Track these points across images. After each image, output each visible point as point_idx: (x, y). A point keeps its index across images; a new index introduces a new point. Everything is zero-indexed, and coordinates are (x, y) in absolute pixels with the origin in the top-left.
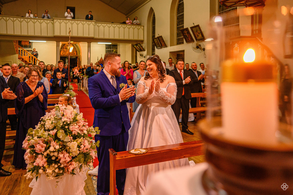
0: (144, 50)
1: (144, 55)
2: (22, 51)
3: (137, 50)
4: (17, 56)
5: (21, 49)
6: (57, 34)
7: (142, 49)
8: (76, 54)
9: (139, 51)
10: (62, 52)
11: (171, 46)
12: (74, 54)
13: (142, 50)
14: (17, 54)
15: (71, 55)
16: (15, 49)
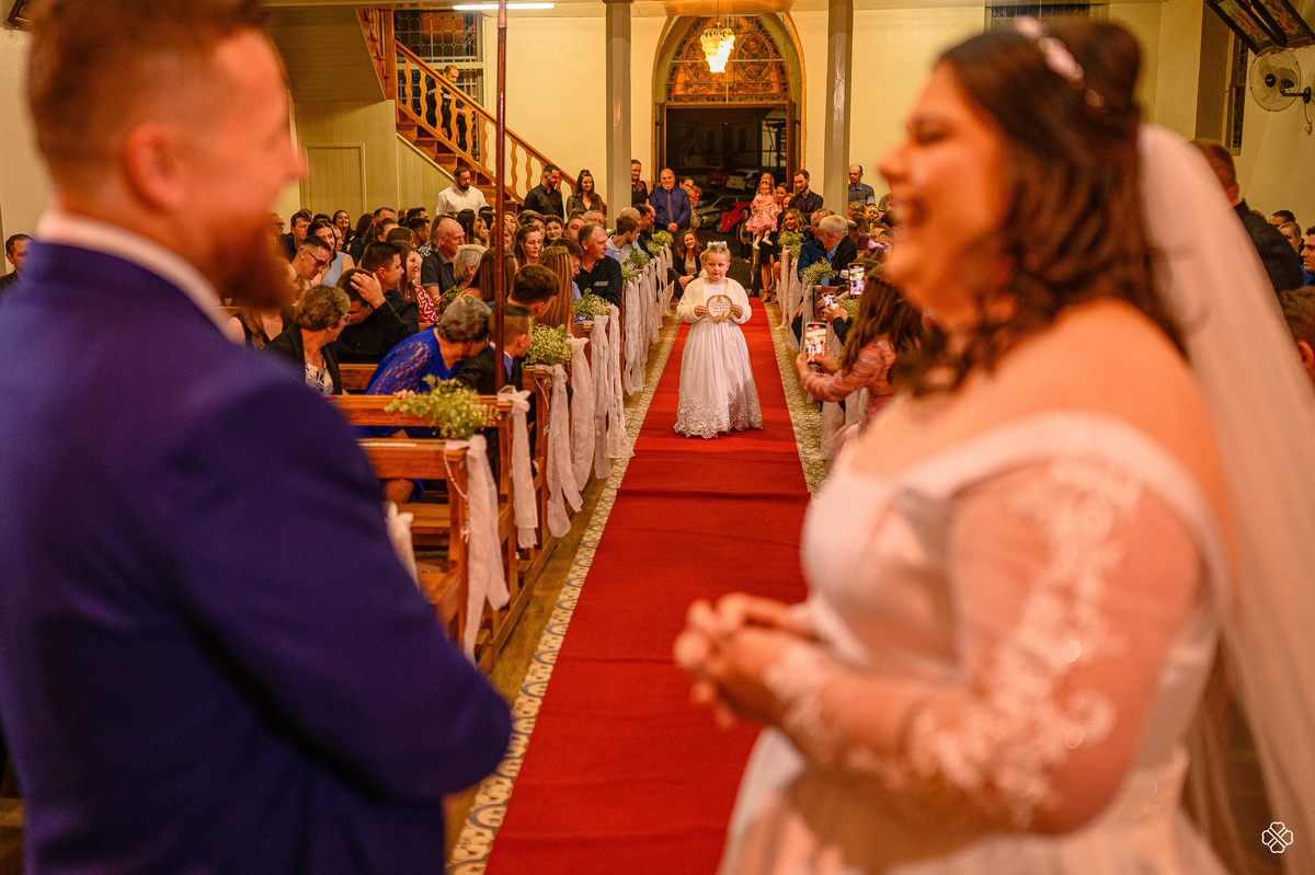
2: (416, 76)
3: (1246, 42)
4: (388, 110)
5: (409, 67)
7: (1293, 31)
8: (776, 89)
9: (1267, 44)
10: (681, 77)
12: (768, 85)
14: (390, 97)
15: (747, 97)
16: (375, 61)
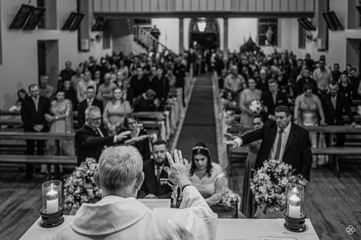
0: (314, 29)
1: (314, 37)
3: (305, 28)
4: (132, 37)
6: (178, 9)
9: (309, 29)
11: (349, 28)
13: (311, 28)
14: (132, 34)
16: (129, 28)
